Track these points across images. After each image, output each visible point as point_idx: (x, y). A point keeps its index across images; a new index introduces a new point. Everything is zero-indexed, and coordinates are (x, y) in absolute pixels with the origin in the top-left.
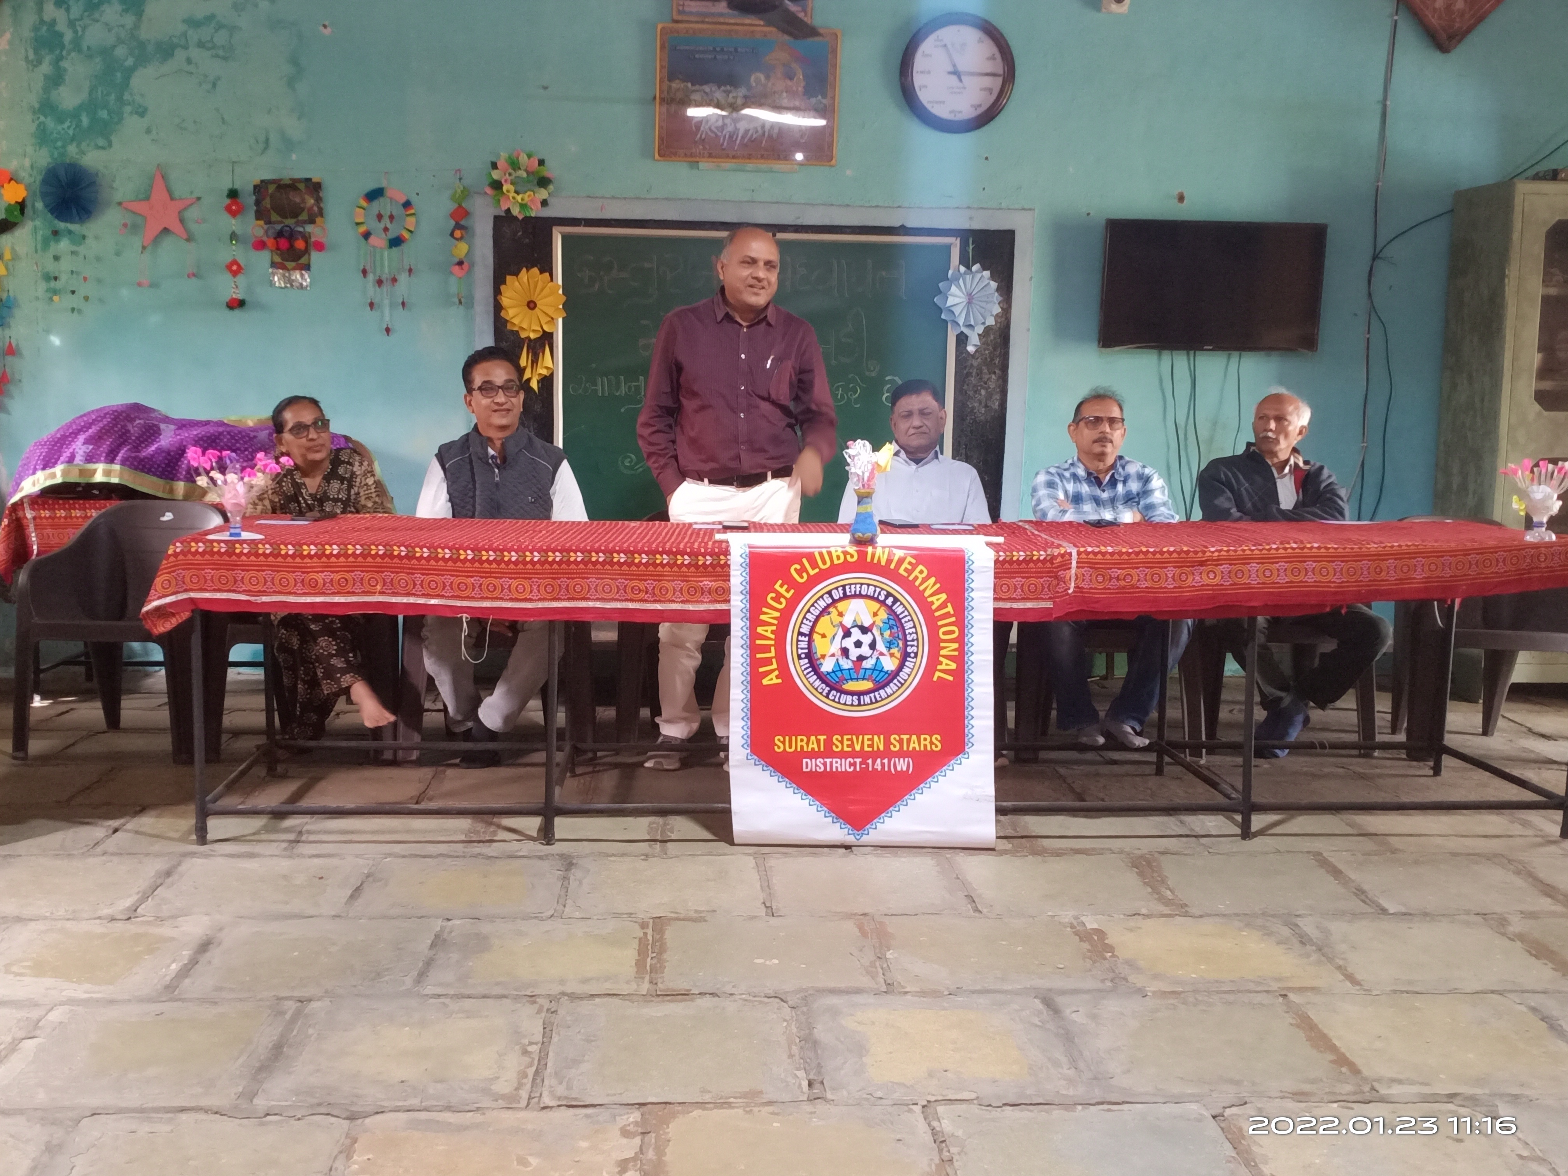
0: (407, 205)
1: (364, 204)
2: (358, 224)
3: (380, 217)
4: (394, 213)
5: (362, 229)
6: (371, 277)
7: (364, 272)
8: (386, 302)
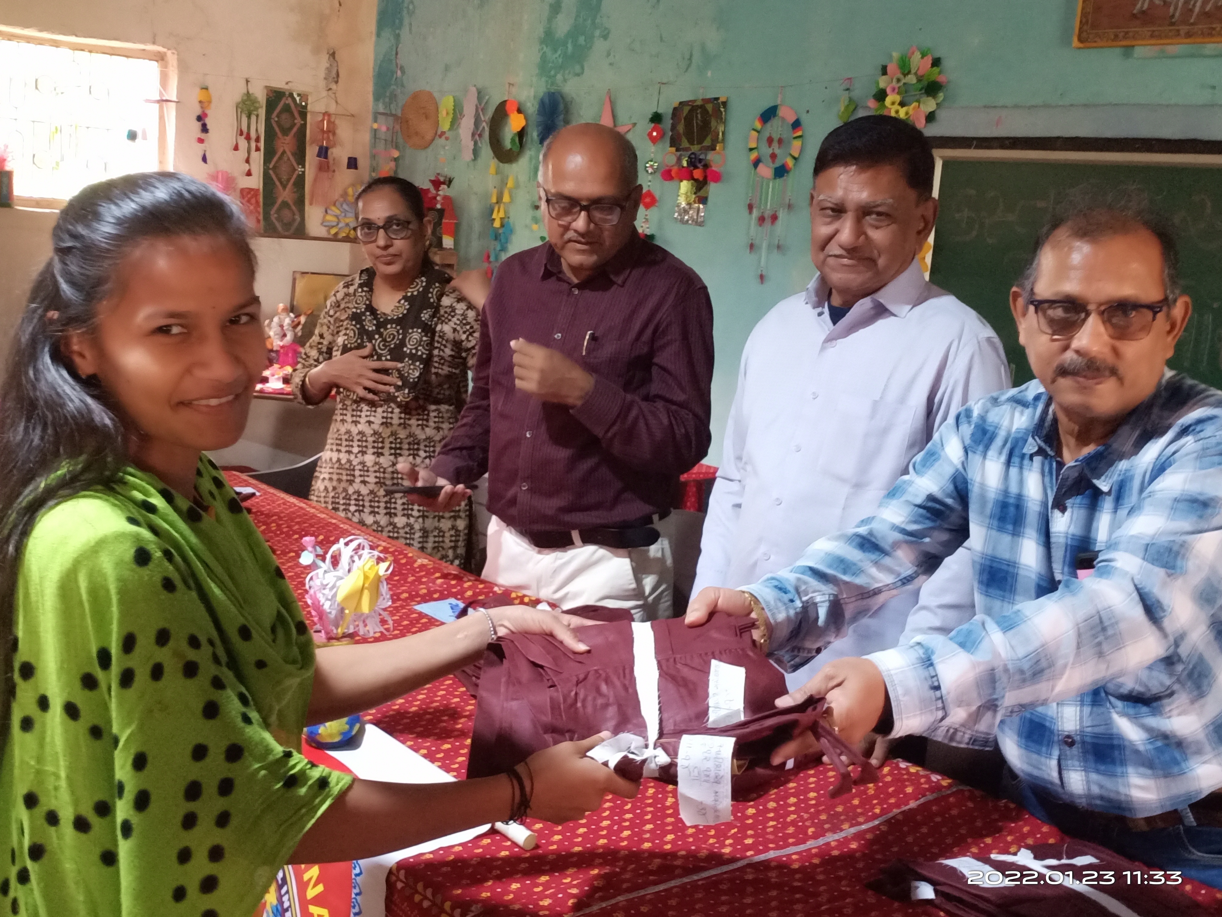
0: (796, 125)
1: (758, 126)
2: (751, 150)
3: (770, 141)
4: (784, 136)
5: (754, 155)
6: (755, 213)
7: (750, 207)
8: (764, 245)
